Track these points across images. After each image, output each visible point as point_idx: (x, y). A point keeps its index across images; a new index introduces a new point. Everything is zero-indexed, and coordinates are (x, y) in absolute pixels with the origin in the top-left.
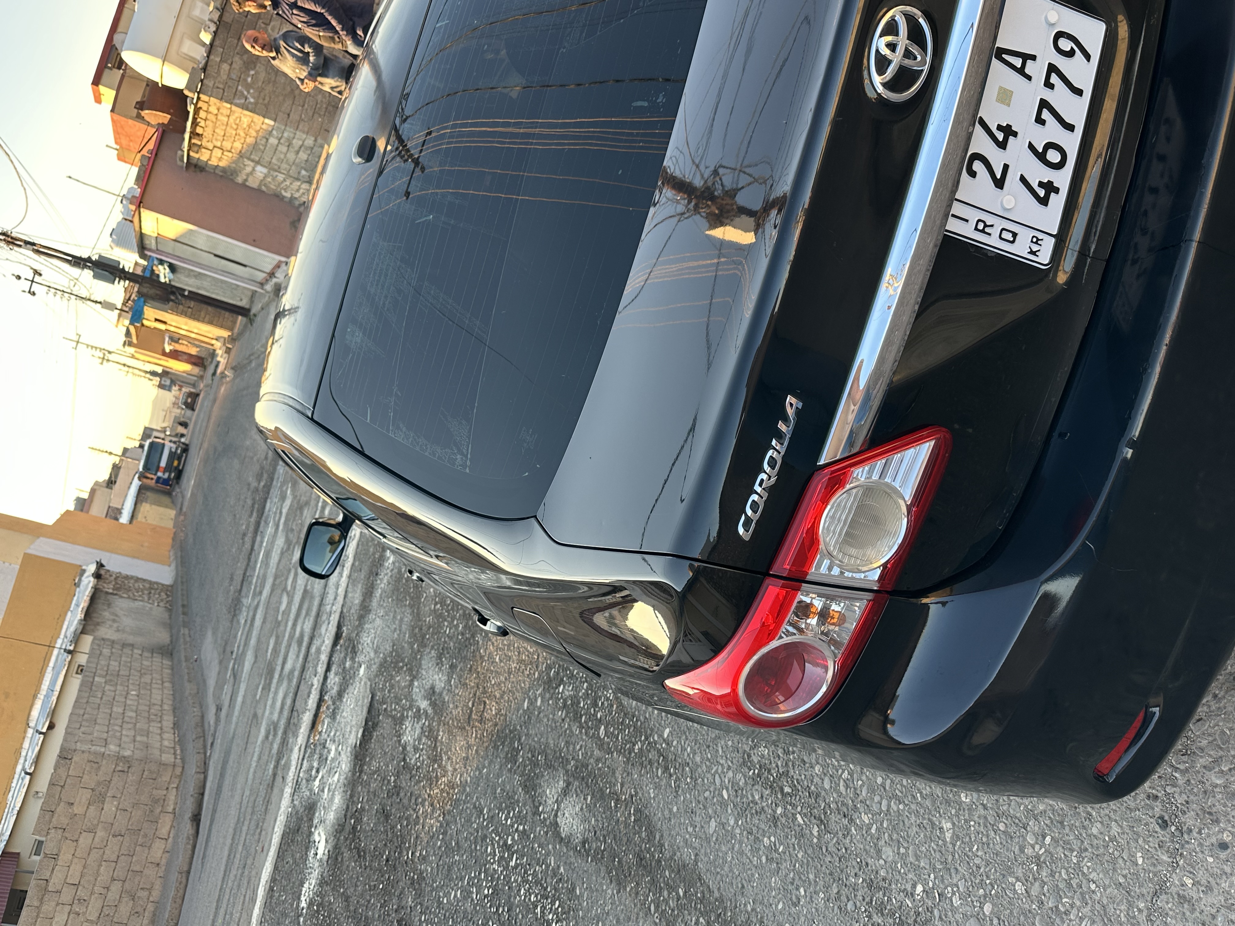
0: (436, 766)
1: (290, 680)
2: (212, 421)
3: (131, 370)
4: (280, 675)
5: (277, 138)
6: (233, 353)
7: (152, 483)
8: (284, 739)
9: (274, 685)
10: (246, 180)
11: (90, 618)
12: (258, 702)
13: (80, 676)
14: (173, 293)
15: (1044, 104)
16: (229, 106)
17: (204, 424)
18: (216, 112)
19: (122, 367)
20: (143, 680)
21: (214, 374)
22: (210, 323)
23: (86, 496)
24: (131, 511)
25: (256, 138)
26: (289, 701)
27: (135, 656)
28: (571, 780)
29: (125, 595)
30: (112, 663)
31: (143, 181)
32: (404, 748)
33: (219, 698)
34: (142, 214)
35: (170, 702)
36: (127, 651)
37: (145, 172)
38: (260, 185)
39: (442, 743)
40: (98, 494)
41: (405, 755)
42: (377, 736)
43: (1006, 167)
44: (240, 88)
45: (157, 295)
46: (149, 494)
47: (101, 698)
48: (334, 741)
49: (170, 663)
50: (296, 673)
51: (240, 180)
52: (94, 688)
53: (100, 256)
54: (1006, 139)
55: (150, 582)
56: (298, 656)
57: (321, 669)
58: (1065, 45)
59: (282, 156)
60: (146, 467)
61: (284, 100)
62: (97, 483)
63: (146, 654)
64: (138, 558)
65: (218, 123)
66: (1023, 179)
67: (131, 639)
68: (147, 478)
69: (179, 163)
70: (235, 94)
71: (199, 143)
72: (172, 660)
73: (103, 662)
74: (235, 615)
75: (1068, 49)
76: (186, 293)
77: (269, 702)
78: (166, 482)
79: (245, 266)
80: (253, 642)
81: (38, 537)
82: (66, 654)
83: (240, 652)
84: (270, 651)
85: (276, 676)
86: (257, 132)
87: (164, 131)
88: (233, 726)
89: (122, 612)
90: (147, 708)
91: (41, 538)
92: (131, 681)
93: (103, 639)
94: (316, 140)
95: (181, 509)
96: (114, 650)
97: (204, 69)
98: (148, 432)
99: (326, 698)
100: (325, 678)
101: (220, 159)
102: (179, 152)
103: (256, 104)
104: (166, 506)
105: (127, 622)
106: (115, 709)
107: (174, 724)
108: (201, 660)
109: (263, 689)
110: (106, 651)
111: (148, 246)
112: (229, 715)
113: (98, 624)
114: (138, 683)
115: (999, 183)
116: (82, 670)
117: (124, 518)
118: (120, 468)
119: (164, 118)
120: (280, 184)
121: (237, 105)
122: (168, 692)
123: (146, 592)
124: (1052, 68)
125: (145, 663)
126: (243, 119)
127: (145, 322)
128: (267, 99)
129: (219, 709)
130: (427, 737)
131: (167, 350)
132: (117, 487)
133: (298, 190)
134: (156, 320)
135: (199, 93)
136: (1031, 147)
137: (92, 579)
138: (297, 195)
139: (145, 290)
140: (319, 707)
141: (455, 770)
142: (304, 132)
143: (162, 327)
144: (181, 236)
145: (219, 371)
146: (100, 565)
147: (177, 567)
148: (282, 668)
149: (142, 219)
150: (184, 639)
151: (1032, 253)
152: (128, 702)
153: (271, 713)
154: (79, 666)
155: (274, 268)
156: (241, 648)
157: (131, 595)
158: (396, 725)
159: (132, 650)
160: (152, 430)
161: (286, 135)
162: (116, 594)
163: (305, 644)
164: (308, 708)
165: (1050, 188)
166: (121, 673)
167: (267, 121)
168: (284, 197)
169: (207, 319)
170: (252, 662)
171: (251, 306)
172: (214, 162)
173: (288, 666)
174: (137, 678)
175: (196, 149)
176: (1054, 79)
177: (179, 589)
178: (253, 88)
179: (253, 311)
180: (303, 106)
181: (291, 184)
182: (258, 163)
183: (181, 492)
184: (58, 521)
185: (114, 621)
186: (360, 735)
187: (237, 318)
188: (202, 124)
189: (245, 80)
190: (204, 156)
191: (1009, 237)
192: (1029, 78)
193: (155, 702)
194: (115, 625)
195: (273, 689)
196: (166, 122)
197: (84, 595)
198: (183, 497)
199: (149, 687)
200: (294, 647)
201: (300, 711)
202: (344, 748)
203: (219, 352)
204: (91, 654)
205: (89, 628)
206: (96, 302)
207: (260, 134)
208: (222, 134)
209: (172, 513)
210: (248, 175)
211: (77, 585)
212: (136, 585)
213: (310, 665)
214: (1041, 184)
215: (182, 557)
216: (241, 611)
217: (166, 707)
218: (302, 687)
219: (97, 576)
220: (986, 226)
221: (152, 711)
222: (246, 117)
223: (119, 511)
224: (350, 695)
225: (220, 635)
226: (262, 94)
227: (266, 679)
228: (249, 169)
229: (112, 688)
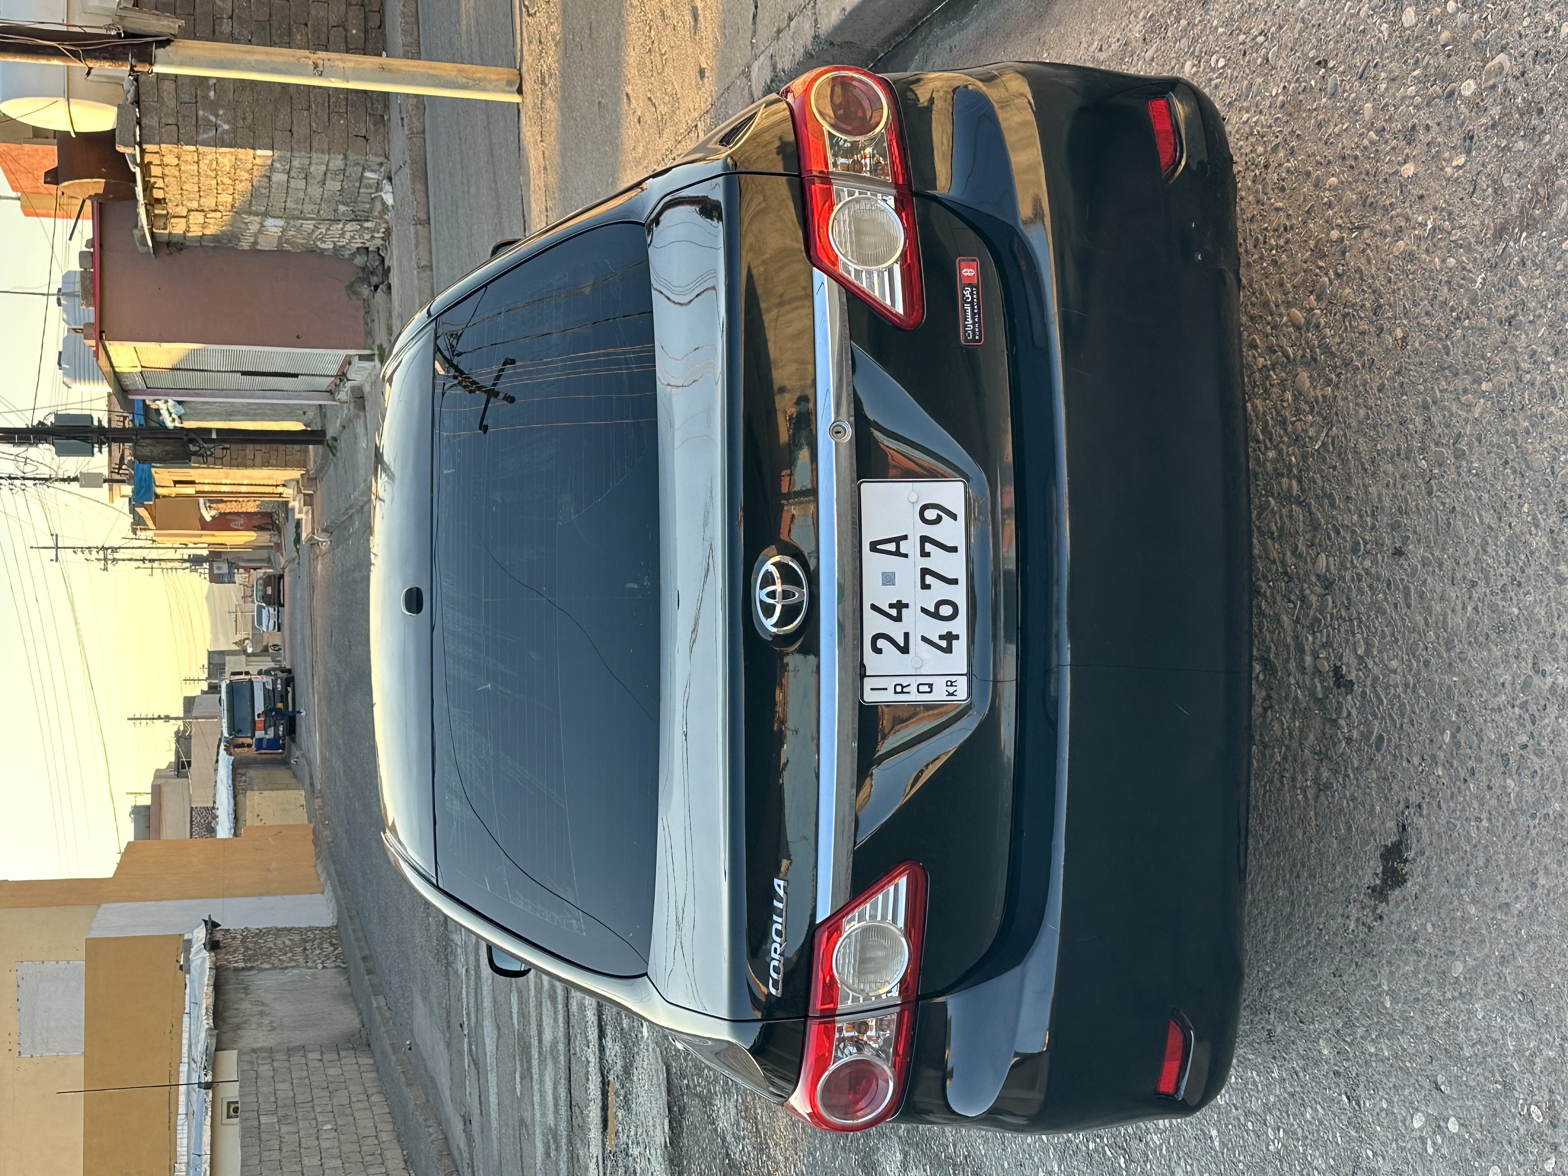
0: (764, 1158)
1: (555, 1060)
2: (318, 624)
3: (156, 565)
4: (540, 1053)
5: (283, 171)
6: (317, 501)
7: (252, 752)
8: (572, 1152)
9: (535, 1070)
10: (255, 243)
11: (223, 1020)
12: (520, 1100)
13: (236, 1120)
14: (192, 441)
15: (925, 572)
16: (193, 148)
17: (308, 631)
18: (176, 162)
19: (140, 564)
20: (335, 1101)
21: (298, 539)
22: (266, 464)
23: (147, 800)
24: (231, 811)
25: (251, 181)
26: (563, 1092)
27: (311, 1064)
28: (907, 1148)
29: (267, 966)
30: (279, 1086)
31: (94, 295)
32: (724, 1140)
33: (462, 1103)
34: (109, 348)
35: (390, 1127)
36: (297, 1059)
37: (93, 281)
38: (280, 243)
39: (763, 1124)
40: (166, 790)
41: (727, 1148)
42: (688, 1127)
43: (906, 635)
44: (201, 113)
45: (168, 453)
46: (251, 773)
47: (280, 1149)
48: (638, 1143)
49: (371, 1061)
50: (561, 1047)
51: (245, 245)
52: (263, 1135)
53: (57, 416)
54: (900, 614)
55: (299, 930)
56: (556, 1020)
57: (593, 1034)
58: (931, 514)
59: (301, 195)
60: (232, 728)
61: (276, 109)
62: (159, 774)
63: (327, 1057)
64: (268, 894)
65: (184, 176)
66: (924, 639)
67: (298, 1038)
68: (242, 745)
69: (141, 249)
70: (197, 125)
71: (165, 212)
72: (373, 1056)
73: (264, 1090)
74: (448, 964)
75: (935, 517)
76: (214, 436)
77: (537, 1098)
78: (273, 744)
79: (296, 376)
80: (487, 1003)
81: (99, 906)
82: (203, 1091)
83: (473, 1024)
84: (515, 1016)
85: (535, 1054)
86: (250, 171)
87: (101, 205)
88: (495, 1146)
89: (272, 996)
90: (355, 1147)
91: (104, 906)
92: (318, 1109)
93: (254, 1051)
94: (346, 157)
95: (312, 785)
96: (276, 1064)
97: (137, 102)
98: (217, 660)
99: (611, 1078)
100: (602, 1049)
101: (204, 225)
102: (136, 232)
103: (234, 130)
104: (287, 787)
105: (282, 1009)
106: (306, 1161)
107: (406, 1161)
108: (417, 1046)
109: (522, 1078)
110: (265, 1070)
111: (131, 387)
112: (485, 1129)
113: (238, 1027)
114: (329, 1108)
115: (905, 650)
116: (236, 1110)
117: (224, 830)
118: (190, 737)
119: (97, 185)
120: (310, 234)
121: (206, 144)
122: (381, 1109)
123: (299, 950)
124: (924, 539)
125: (331, 1071)
126: (220, 159)
127: (159, 491)
128: (249, 116)
129: (467, 1121)
130: (745, 1118)
131: (208, 519)
132: (193, 771)
133: (342, 235)
134: (176, 482)
135: (140, 144)
136: (924, 610)
137: (206, 954)
138: (343, 242)
139: (146, 451)
140: (605, 1094)
141: (787, 1159)
142: (323, 152)
143: (190, 490)
144: (181, 361)
145: (304, 536)
146: (212, 926)
147: (334, 890)
148: (540, 1041)
149: (110, 353)
150: (381, 1015)
151: (952, 694)
152: (324, 1145)
153: (544, 1115)
154: (229, 1104)
155: (342, 366)
156: (473, 1016)
157: (276, 962)
158: (705, 1107)
159: (305, 1056)
160: (222, 653)
161: (296, 163)
162: (251, 968)
163: (560, 999)
164: (592, 1096)
165: (950, 637)
166: (299, 1099)
167: (259, 152)
168: (323, 251)
169: (258, 460)
170: (495, 1036)
171: (323, 425)
172: (196, 231)
173: (547, 1037)
174: (326, 1100)
175: (161, 223)
176: (929, 547)
177: (350, 932)
178: (222, 107)
179: (330, 434)
180: (309, 108)
181: (328, 229)
182: (265, 215)
183: (303, 755)
184: (120, 866)
185: (262, 1014)
186: (667, 1127)
187: (307, 451)
188: (160, 183)
189: (206, 97)
190: (178, 228)
191: (926, 688)
192: (906, 556)
193: (366, 1132)
194: (266, 1021)
195: (535, 1077)
196: (101, 192)
197: (201, 984)
198: (309, 763)
199: (349, 1111)
200: (547, 1005)
201: (582, 1105)
202: (653, 1151)
203: (295, 504)
204: (243, 1079)
205: (226, 1038)
206: (69, 480)
207: (255, 173)
208: (196, 189)
209: (300, 796)
210: (255, 236)
211: (185, 969)
212: (279, 942)
213: (576, 1031)
214: (941, 637)
215: (338, 873)
216: (456, 955)
217: (384, 1137)
218: (574, 1068)
219: (213, 945)
220: (903, 687)
221: (364, 1148)
222: (226, 157)
223: (210, 813)
224: (640, 1070)
225: (434, 1001)
226: (240, 113)
227: (521, 1060)
228: (254, 228)
229: (292, 1129)
